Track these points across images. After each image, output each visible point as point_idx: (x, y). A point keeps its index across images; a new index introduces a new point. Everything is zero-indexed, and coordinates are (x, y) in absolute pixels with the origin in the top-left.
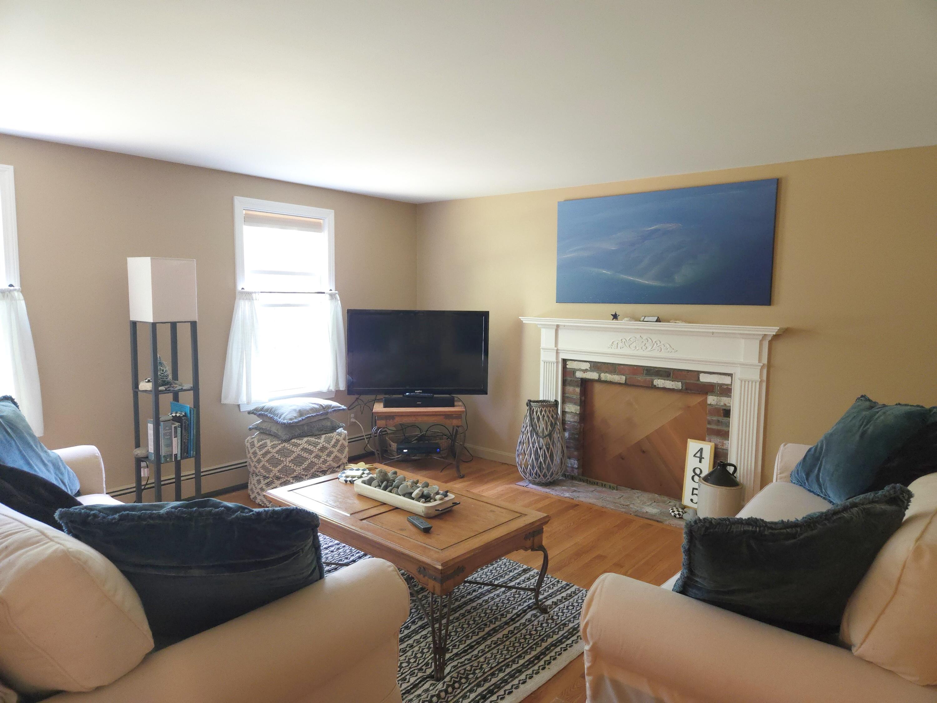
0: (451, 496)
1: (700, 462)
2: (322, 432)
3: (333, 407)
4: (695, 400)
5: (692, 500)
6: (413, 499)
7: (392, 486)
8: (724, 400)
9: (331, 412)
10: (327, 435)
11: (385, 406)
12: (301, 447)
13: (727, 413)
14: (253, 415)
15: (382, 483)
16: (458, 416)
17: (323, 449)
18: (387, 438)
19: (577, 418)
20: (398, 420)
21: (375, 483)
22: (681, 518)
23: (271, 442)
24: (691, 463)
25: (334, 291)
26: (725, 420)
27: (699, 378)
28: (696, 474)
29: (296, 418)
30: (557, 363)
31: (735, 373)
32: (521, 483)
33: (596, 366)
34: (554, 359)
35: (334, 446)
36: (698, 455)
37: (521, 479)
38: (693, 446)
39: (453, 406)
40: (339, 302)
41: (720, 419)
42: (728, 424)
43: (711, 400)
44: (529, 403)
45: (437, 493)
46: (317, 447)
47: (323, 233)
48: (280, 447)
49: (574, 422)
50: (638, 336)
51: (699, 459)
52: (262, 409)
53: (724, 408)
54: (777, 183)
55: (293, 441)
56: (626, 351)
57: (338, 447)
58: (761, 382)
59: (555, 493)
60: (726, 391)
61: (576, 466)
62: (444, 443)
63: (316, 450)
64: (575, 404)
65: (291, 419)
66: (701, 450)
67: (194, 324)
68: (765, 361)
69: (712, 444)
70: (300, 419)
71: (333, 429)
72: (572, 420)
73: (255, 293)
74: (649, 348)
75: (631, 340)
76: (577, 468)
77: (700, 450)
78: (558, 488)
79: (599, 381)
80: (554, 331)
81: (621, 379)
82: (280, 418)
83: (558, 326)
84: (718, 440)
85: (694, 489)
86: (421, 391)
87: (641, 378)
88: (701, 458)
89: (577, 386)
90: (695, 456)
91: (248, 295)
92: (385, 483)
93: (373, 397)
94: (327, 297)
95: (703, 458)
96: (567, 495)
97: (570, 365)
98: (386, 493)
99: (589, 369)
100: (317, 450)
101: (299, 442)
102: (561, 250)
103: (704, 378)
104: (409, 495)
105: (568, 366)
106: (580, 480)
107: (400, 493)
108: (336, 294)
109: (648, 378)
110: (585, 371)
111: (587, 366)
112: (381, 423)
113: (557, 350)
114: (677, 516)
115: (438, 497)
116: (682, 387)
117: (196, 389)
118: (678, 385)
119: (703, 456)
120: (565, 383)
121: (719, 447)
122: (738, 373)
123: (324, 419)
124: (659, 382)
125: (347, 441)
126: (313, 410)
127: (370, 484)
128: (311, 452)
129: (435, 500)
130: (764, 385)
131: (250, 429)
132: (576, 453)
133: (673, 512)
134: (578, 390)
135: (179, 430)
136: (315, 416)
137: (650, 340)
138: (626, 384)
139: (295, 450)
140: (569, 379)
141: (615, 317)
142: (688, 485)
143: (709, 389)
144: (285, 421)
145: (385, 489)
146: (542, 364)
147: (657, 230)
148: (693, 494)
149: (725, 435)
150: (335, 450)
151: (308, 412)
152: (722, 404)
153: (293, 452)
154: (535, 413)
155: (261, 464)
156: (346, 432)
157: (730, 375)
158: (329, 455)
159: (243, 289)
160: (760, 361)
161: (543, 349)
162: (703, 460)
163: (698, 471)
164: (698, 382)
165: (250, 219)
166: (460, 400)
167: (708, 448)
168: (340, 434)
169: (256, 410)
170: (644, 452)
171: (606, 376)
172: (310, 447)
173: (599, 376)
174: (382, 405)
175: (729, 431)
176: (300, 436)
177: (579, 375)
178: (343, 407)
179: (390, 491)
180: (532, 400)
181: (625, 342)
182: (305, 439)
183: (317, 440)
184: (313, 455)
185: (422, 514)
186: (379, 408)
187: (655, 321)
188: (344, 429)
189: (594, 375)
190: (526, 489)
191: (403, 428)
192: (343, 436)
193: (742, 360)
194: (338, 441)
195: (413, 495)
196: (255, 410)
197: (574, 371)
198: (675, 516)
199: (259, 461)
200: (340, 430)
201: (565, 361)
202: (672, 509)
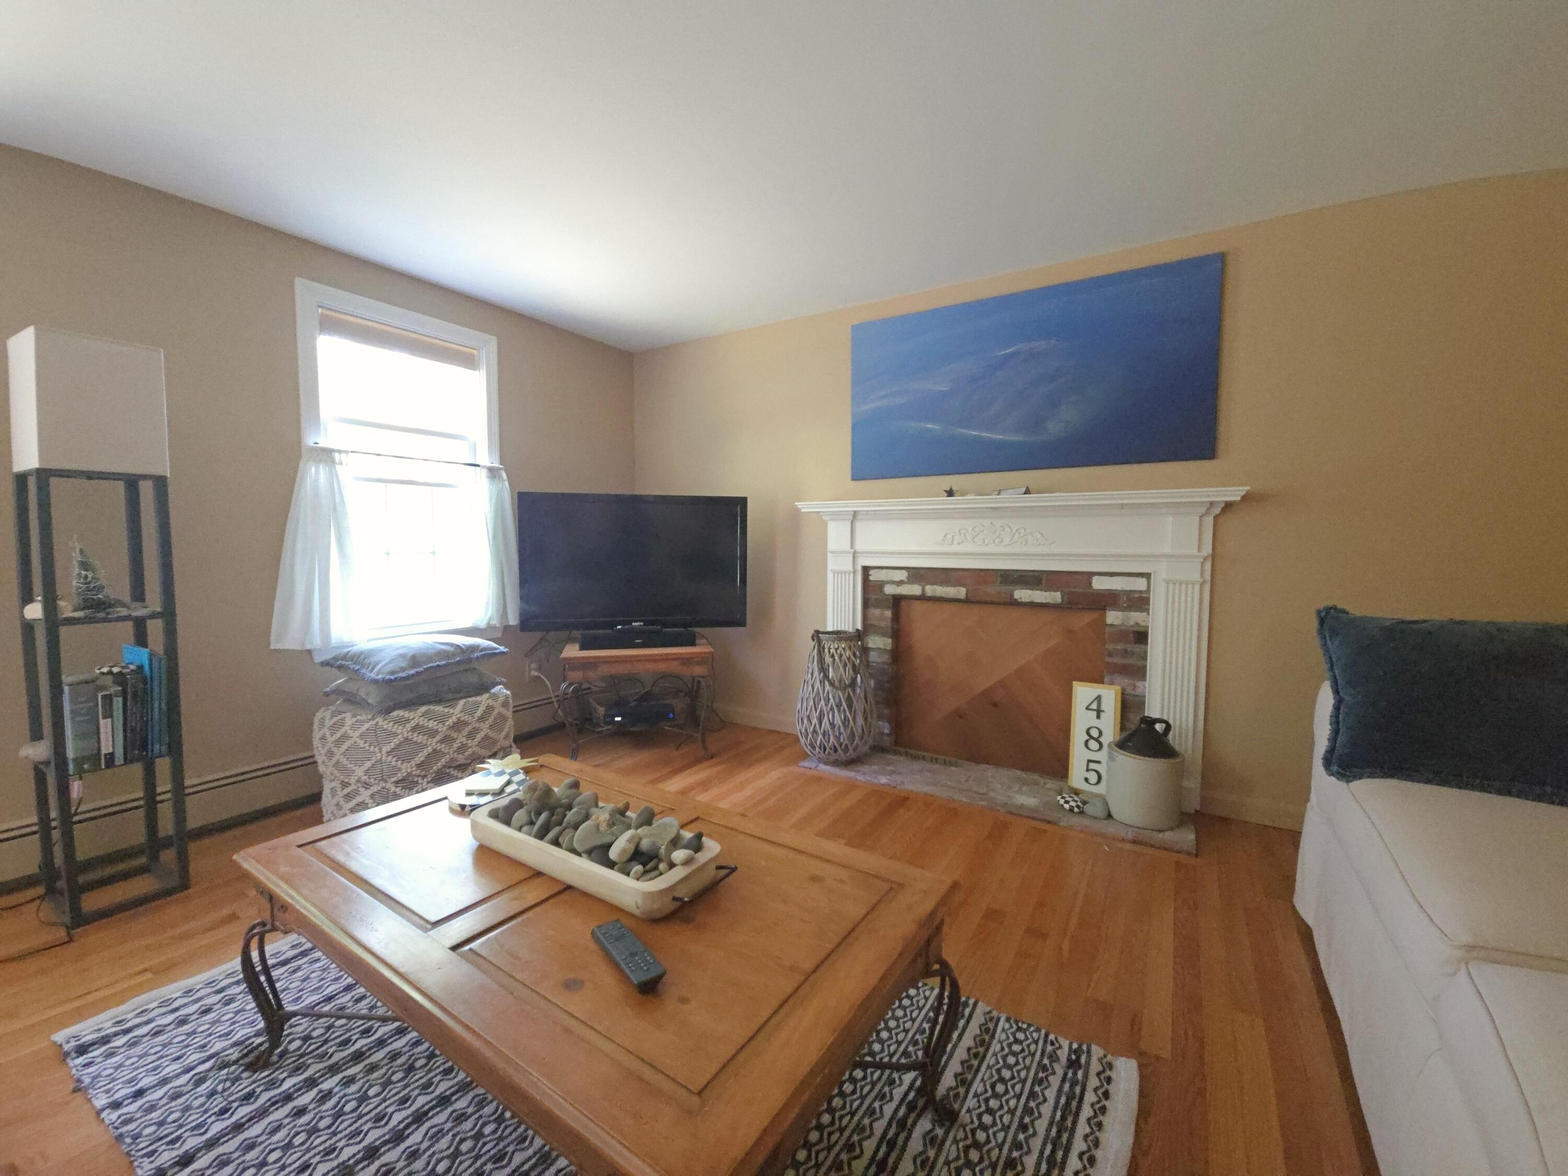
0: (712, 848)
1: (1098, 717)
2: (459, 695)
3: (484, 649)
4: (1082, 620)
5: (1086, 780)
6: (611, 865)
7: (560, 823)
8: (1135, 617)
9: (477, 658)
10: (470, 699)
11: (582, 648)
12: (412, 724)
13: (1141, 637)
14: (328, 668)
15: (539, 814)
16: (703, 660)
17: (458, 726)
18: (591, 700)
19: (886, 658)
20: (604, 670)
21: (520, 816)
22: (1082, 812)
23: (354, 716)
24: (1081, 720)
25: (497, 465)
26: (1138, 648)
27: (1090, 584)
28: (1091, 737)
29: (403, 669)
30: (855, 572)
31: (1155, 572)
32: (806, 764)
33: (917, 575)
34: (851, 568)
35: (482, 719)
36: (1094, 706)
37: (805, 756)
38: (1083, 693)
39: (693, 644)
40: (507, 483)
41: (1129, 647)
42: (1144, 656)
43: (1113, 617)
44: (817, 635)
45: (675, 843)
46: (447, 723)
47: (477, 373)
48: (367, 726)
49: (884, 663)
50: (986, 523)
51: (1095, 713)
52: (345, 657)
53: (1135, 629)
54: (1221, 258)
55: (395, 713)
56: (968, 547)
57: (491, 720)
58: (1202, 584)
59: (863, 776)
60: (1140, 602)
61: (887, 731)
62: (679, 704)
63: (443, 729)
64: (884, 635)
65: (393, 673)
66: (1099, 698)
67: (160, 483)
68: (1208, 549)
69: (1119, 688)
70: (412, 672)
71: (484, 688)
72: (879, 660)
73: (339, 452)
74: (1007, 540)
75: (977, 529)
76: (888, 735)
77: (1095, 699)
78: (866, 768)
79: (923, 598)
80: (848, 524)
81: (960, 592)
82: (371, 671)
83: (855, 514)
84: (1126, 681)
85: (1089, 761)
86: (642, 624)
87: (993, 590)
88: (1099, 712)
89: (888, 608)
90: (1087, 708)
91: (326, 455)
92: (544, 816)
93: (564, 634)
94: (484, 473)
95: (1103, 711)
96: (884, 780)
97: (874, 576)
98: (544, 846)
99: (906, 580)
100: (445, 728)
101: (406, 714)
102: (857, 398)
103: (1099, 584)
104: (600, 854)
105: (871, 578)
106: (896, 753)
107: (576, 845)
108: (501, 469)
109: (1005, 588)
110: (900, 583)
111: (902, 575)
112: (577, 675)
113: (855, 553)
114: (1076, 810)
115: (679, 855)
116: (1062, 598)
117: (168, 614)
118: (1055, 597)
119: (1103, 708)
120: (866, 604)
121: (1129, 691)
122: (1161, 572)
123: (466, 671)
124: (1023, 594)
125: (511, 710)
126: (441, 654)
127: (508, 823)
128: (433, 733)
129: (672, 865)
130: (1207, 587)
131: (327, 694)
132: (886, 711)
133: (1067, 802)
134: (888, 613)
135: (118, 702)
136: (445, 665)
137: (1008, 529)
138: (967, 601)
139: (399, 731)
140: (873, 597)
141: (950, 493)
142: (1078, 755)
143: (1110, 600)
144: (380, 677)
145: (541, 835)
146: (830, 576)
147: (1013, 355)
148: (1088, 770)
149: (1139, 672)
150: (485, 726)
151: (430, 658)
152: (1132, 623)
153: (396, 735)
154: (826, 650)
155: (334, 760)
156: (508, 692)
157: (1147, 576)
158: (471, 735)
159: (316, 443)
160: (1199, 550)
161: (832, 552)
162: (1102, 714)
163: (1095, 733)
164: (1089, 591)
165: (331, 325)
166: (703, 636)
167: (1110, 695)
168: (495, 697)
169: (335, 659)
170: (996, 705)
171: (931, 590)
172: (431, 724)
173: (923, 590)
174: (577, 646)
175: (1145, 666)
176: (410, 705)
177: (889, 590)
178: (502, 649)
179: (556, 843)
180: (821, 630)
181: (965, 534)
182: (423, 709)
183: (446, 710)
184: (438, 738)
185: (637, 912)
186: (572, 651)
187: (1023, 492)
188: (507, 688)
189: (914, 590)
190: (814, 772)
191: (615, 681)
192: (501, 700)
193: (1168, 550)
194: (490, 709)
195: (613, 854)
196: (333, 658)
197: (881, 585)
198: (1071, 810)
199: (330, 754)
200: (499, 689)
201: (866, 569)
202: (1063, 798)
